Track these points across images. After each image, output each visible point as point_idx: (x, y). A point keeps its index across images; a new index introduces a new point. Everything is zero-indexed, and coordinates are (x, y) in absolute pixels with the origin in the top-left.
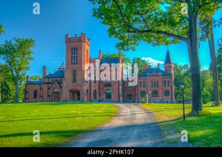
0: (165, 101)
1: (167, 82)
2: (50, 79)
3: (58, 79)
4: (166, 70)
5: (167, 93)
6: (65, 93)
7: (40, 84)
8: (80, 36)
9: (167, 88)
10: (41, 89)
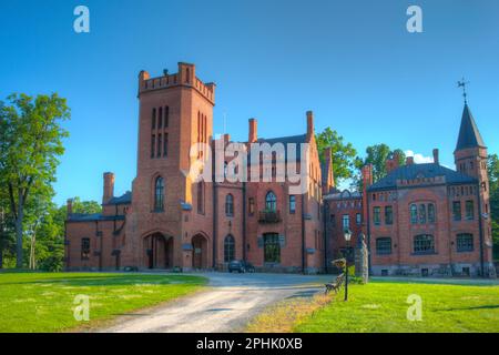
0: (459, 268)
1: (463, 205)
4: (461, 166)
9: (465, 224)
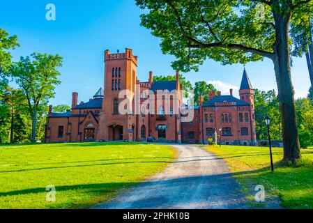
0: (242, 142)
1: (244, 114)
2: (82, 111)
3: (93, 111)
4: (242, 97)
5: (244, 131)
6: (103, 130)
7: (68, 117)
8: (124, 52)
9: (245, 123)
10: (69, 124)
